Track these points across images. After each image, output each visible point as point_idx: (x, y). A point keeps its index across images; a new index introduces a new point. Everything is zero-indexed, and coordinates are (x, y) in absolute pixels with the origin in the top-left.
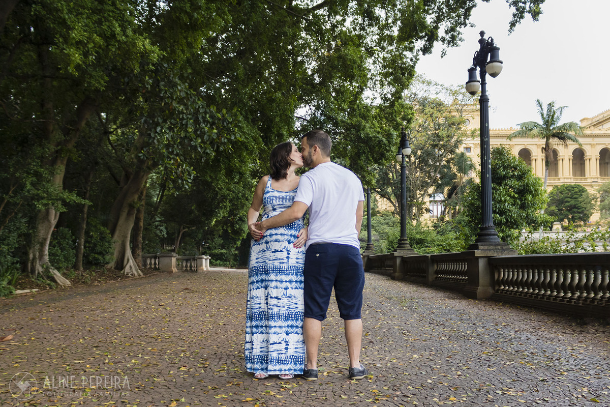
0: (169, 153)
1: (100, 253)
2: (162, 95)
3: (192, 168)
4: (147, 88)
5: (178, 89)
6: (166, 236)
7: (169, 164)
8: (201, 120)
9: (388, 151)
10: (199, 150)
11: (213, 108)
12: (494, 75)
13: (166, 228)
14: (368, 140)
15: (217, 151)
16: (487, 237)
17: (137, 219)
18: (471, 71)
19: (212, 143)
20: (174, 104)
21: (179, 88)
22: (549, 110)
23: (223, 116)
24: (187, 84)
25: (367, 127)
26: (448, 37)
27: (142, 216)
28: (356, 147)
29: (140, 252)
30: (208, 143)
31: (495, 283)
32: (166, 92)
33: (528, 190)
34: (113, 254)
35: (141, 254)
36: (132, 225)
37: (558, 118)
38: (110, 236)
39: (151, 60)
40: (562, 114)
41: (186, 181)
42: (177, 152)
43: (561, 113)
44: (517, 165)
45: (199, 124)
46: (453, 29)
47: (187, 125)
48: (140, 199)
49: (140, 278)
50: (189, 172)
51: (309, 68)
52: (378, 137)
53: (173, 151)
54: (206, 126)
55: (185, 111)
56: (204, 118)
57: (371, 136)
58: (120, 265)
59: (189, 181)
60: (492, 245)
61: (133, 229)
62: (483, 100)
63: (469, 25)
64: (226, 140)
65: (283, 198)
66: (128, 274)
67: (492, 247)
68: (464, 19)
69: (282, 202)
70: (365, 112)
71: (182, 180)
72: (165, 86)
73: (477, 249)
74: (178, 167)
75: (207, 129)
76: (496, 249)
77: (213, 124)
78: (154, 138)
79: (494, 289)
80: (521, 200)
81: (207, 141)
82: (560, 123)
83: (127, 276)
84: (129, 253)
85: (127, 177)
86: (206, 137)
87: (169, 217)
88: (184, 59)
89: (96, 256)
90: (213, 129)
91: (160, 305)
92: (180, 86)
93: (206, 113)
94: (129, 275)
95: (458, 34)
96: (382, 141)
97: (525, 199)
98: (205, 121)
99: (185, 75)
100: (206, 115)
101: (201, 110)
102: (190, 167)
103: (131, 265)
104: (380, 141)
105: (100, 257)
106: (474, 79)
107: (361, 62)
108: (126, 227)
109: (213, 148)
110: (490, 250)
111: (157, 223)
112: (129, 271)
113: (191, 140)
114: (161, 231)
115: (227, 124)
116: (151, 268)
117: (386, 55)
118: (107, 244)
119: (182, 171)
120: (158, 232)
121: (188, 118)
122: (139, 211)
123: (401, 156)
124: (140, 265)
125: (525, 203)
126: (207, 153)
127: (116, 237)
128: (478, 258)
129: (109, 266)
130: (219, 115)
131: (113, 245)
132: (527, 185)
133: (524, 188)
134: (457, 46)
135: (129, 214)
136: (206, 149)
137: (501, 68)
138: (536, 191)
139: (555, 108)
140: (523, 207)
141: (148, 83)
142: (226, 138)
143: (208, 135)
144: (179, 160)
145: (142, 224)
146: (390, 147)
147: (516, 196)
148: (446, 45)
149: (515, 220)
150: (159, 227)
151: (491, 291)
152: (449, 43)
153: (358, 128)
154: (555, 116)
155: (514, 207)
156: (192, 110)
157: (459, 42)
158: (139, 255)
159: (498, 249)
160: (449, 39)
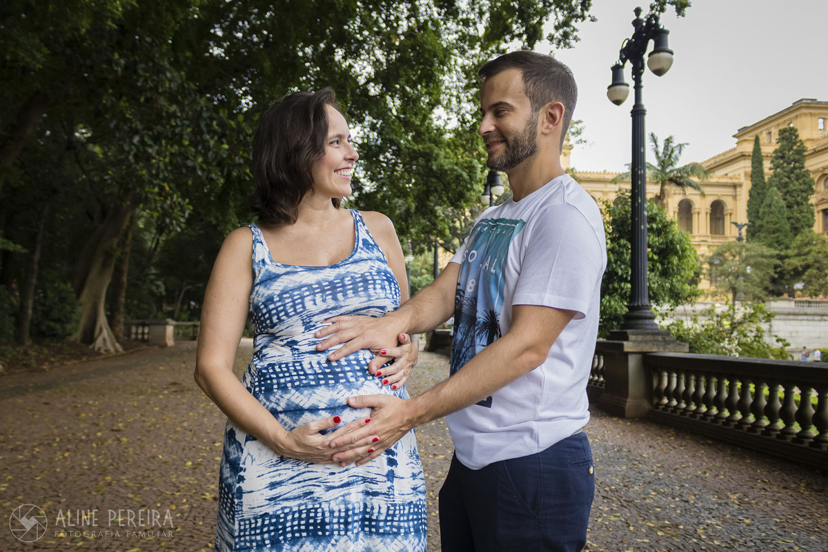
0: (151, 175)
1: (58, 321)
2: (139, 84)
3: (187, 200)
4: (117, 72)
5: (166, 77)
6: (164, 293)
7: (152, 193)
8: (205, 129)
9: (469, 190)
10: (200, 173)
11: (224, 112)
12: (659, 72)
13: (165, 283)
14: (441, 174)
15: (228, 177)
16: (640, 322)
17: (118, 272)
18: (617, 70)
19: (220, 164)
20: (162, 101)
21: (168, 75)
22: (666, 147)
23: (238, 124)
24: (183, 73)
25: (441, 157)
26: (558, 35)
27: (126, 268)
28: (426, 184)
29: (121, 318)
30: (214, 164)
31: (653, 393)
32: (146, 81)
33: (672, 250)
34: (78, 322)
35: (122, 320)
36: (108, 281)
37: (677, 158)
38: (74, 295)
39: (110, 11)
40: (682, 153)
41: (176, 220)
42: (164, 176)
43: (680, 152)
44: (656, 215)
45: (201, 136)
46: (566, 23)
47: (181, 136)
48: (122, 244)
49: (117, 356)
50: (182, 207)
51: (361, 75)
52: (456, 170)
53: (157, 175)
54: (212, 138)
55: (179, 114)
56: (209, 126)
57: (446, 168)
58: (89, 337)
59: (182, 220)
60: (648, 334)
61: (111, 285)
62: (637, 111)
63: (588, 19)
64: (242, 161)
65: (333, 285)
66: (99, 349)
67: (649, 338)
68: (582, 10)
69: (335, 299)
70: (436, 137)
71: (171, 219)
72: (145, 70)
73: (627, 339)
74: (166, 198)
75: (212, 143)
76: (655, 341)
77: (222, 136)
78: (129, 153)
79: (651, 402)
80: (663, 264)
81: (213, 160)
82: (679, 165)
83: (98, 353)
84: (102, 320)
85: (104, 213)
86: (210, 154)
87: (167, 269)
88: (176, 28)
89: (52, 324)
90: (222, 143)
91: (112, 430)
92: (170, 72)
93: (212, 119)
94: (102, 351)
95: (573, 31)
96: (461, 175)
97: (669, 263)
98: (212, 132)
99: (182, 59)
100: (212, 122)
101: (205, 115)
102: (184, 200)
103: (105, 338)
104: (459, 177)
105: (58, 326)
106: (620, 82)
107: (445, 57)
108: (100, 284)
109: (222, 171)
110: (646, 342)
111: (152, 277)
112: (101, 345)
113: (187, 158)
114: (158, 287)
115: (245, 138)
116: (137, 339)
117: (466, 62)
118: (68, 308)
119: (171, 206)
120: (154, 288)
121: (183, 124)
122: (120, 261)
123: (489, 197)
124: (121, 335)
125: (668, 268)
126: (212, 179)
127: (85, 297)
128: (627, 354)
129: (72, 338)
130: (233, 123)
131: (79, 309)
132: (672, 242)
133: (667, 246)
134: (570, 47)
135: (105, 265)
136: (210, 172)
137: (671, 61)
138: (684, 251)
139: (673, 145)
140: (665, 274)
141: (118, 64)
142: (242, 157)
143: (214, 152)
144: (167, 188)
145: (125, 279)
146: (472, 185)
147: (656, 257)
148: (555, 46)
149: (654, 293)
150: (155, 282)
151: (646, 405)
152: (559, 44)
153: (428, 156)
154: (673, 156)
155: (653, 274)
156: (190, 113)
157: (573, 42)
158: (119, 322)
159: (658, 341)
160: (560, 37)
